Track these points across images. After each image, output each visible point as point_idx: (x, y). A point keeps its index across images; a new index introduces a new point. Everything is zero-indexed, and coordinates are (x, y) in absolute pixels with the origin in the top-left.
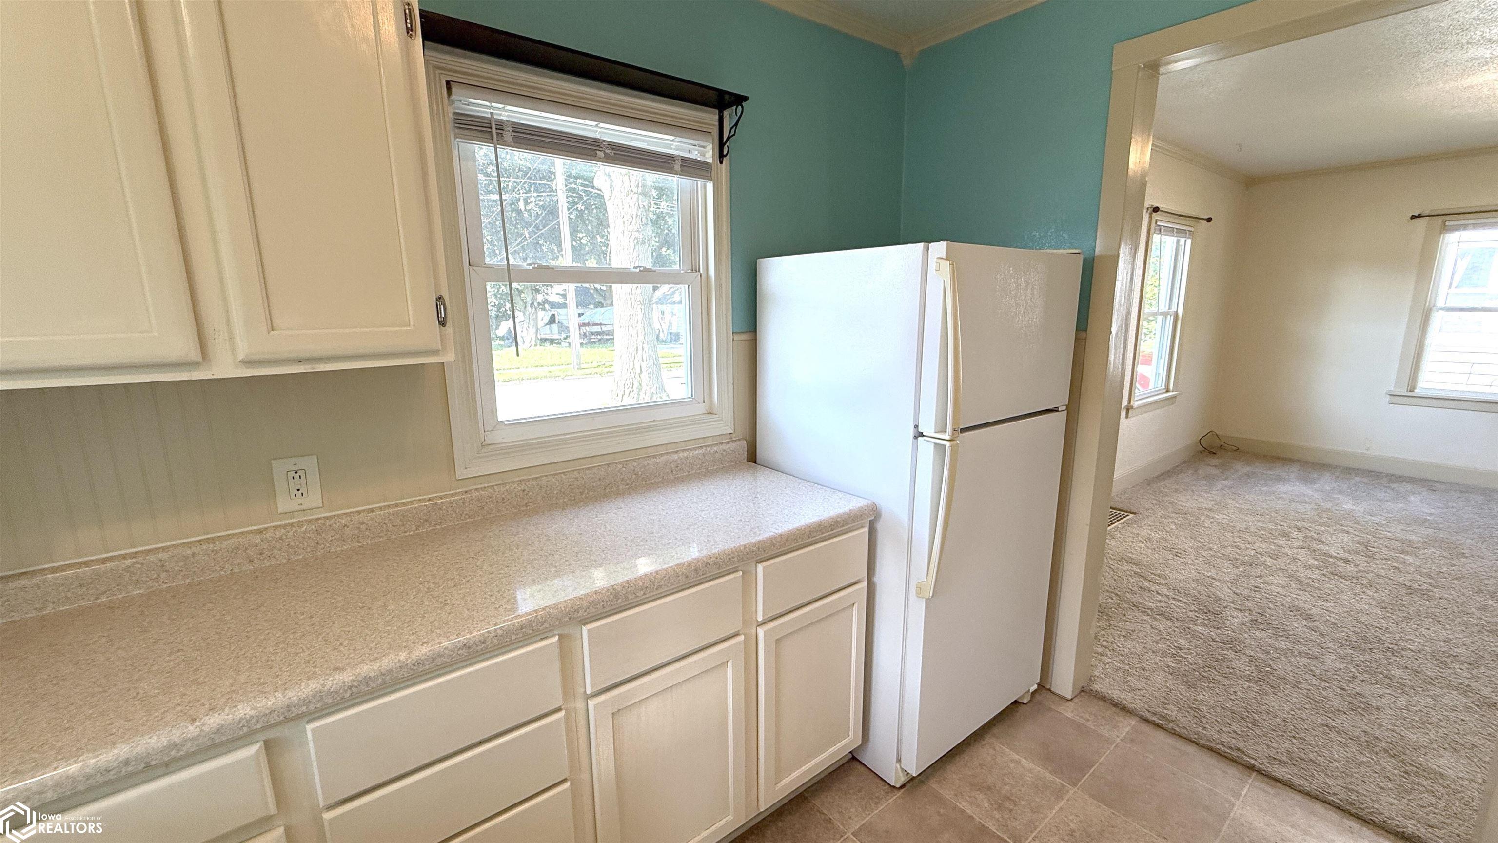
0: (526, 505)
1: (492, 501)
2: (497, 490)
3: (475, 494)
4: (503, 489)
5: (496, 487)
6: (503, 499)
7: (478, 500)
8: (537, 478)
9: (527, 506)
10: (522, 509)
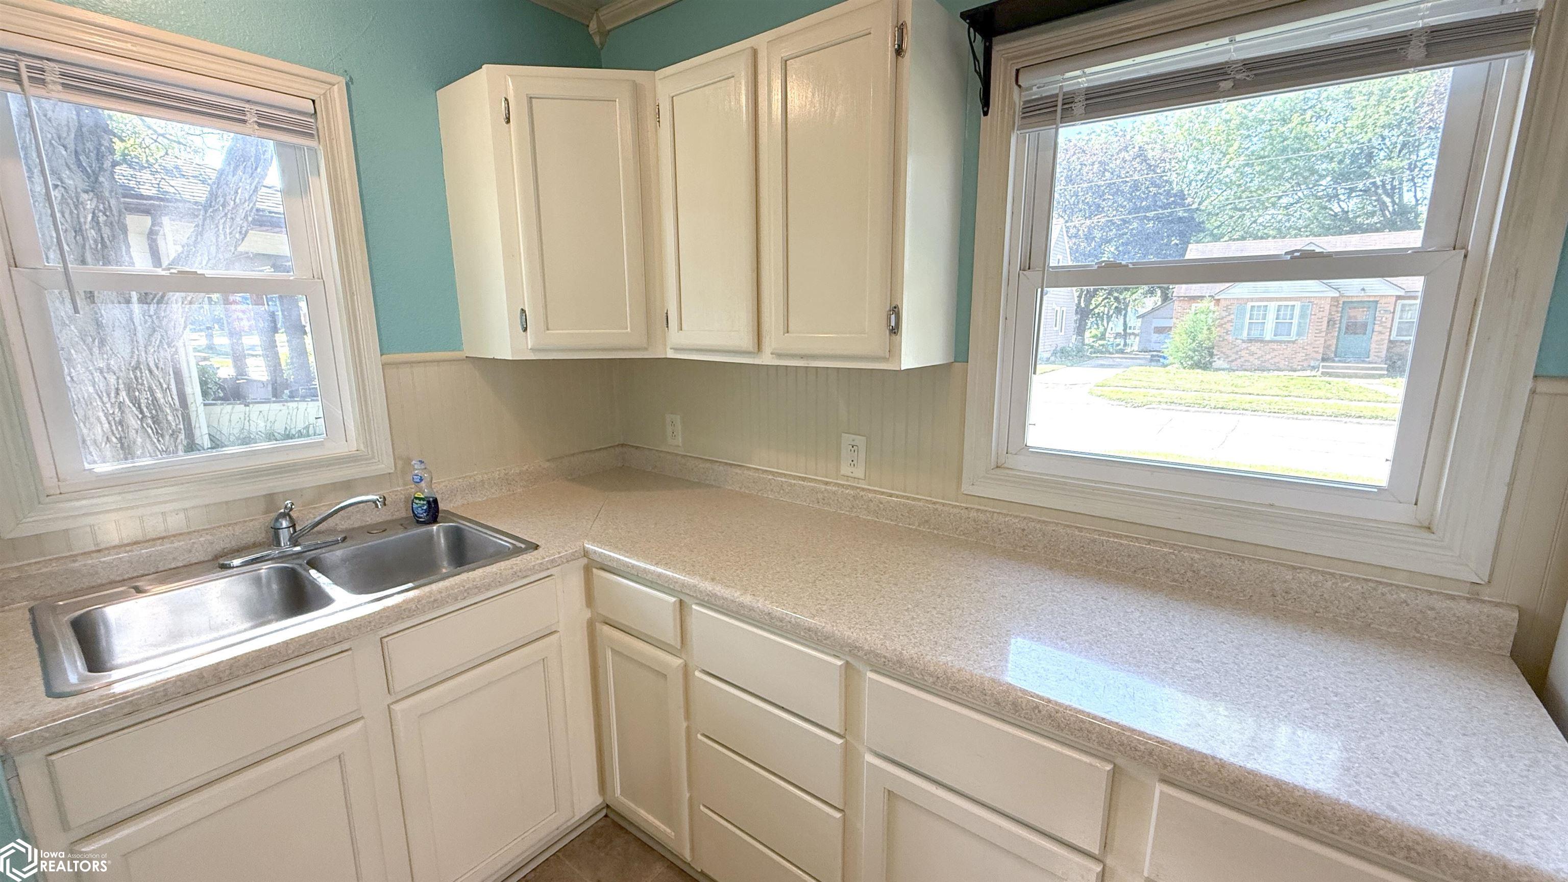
0: (1024, 547)
1: (988, 528)
2: (995, 518)
3: (973, 514)
4: (1001, 519)
5: (995, 514)
6: (1000, 531)
7: (974, 521)
8: (1044, 522)
9: (1025, 549)
10: (1018, 550)
